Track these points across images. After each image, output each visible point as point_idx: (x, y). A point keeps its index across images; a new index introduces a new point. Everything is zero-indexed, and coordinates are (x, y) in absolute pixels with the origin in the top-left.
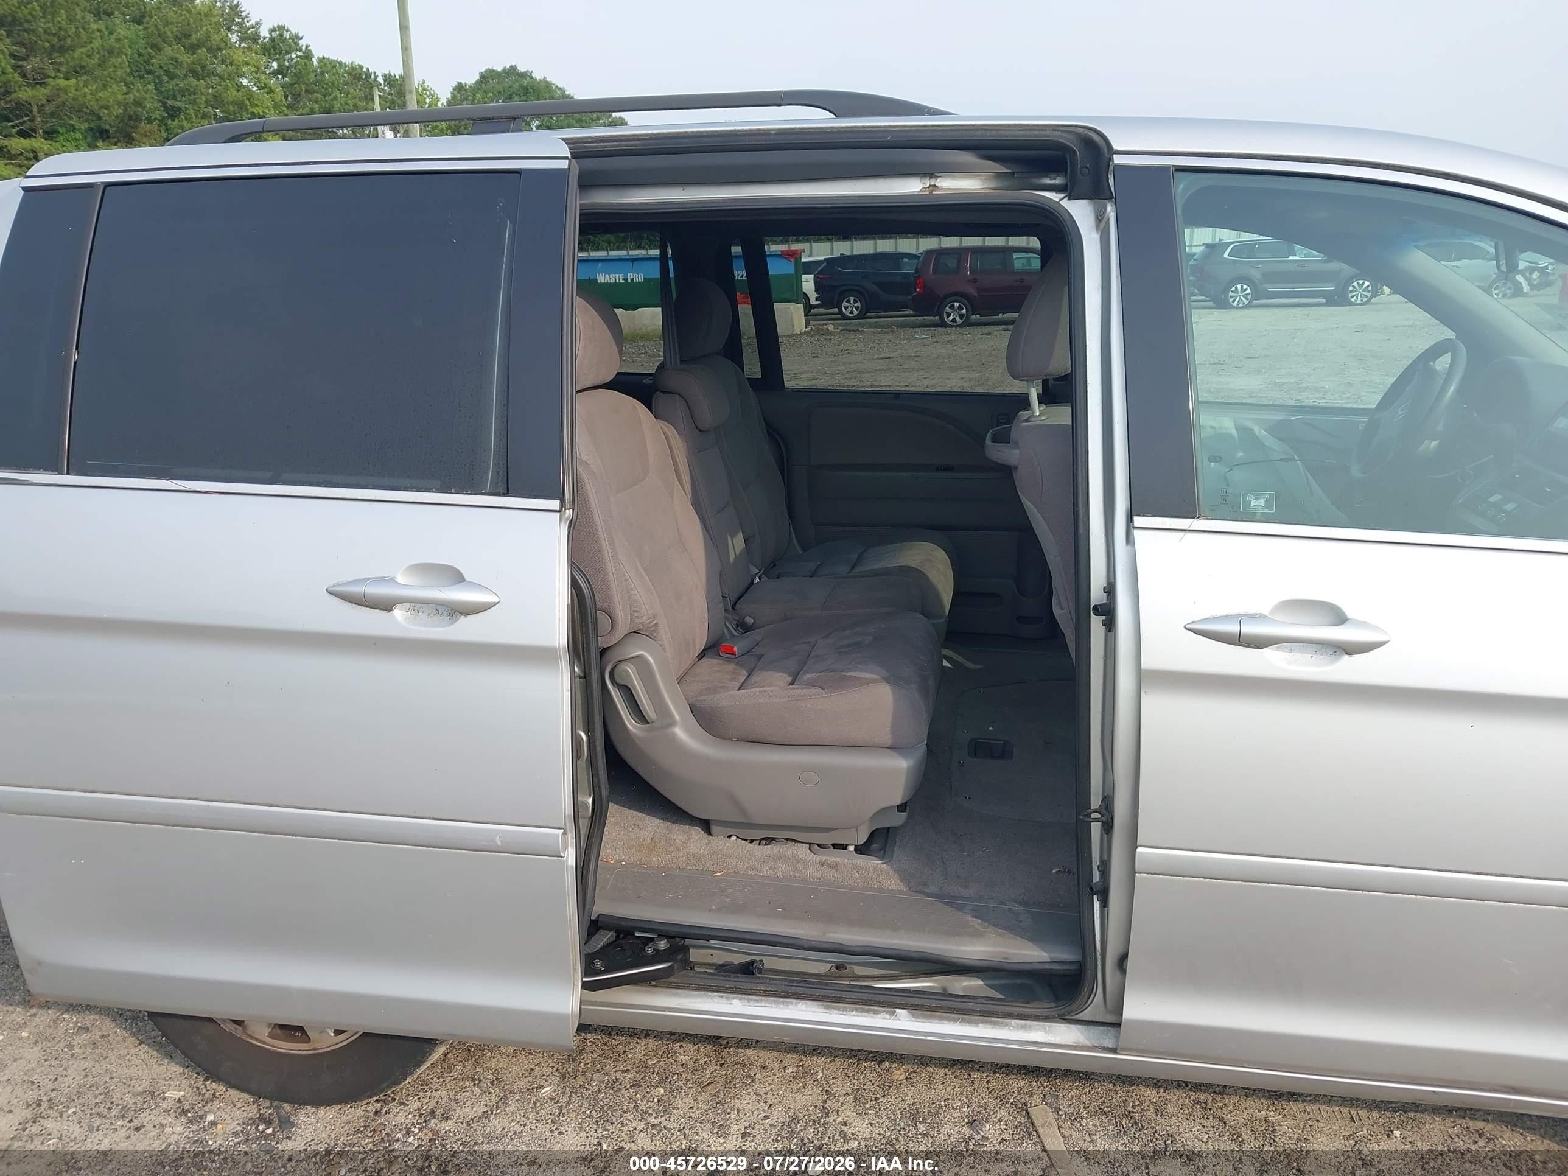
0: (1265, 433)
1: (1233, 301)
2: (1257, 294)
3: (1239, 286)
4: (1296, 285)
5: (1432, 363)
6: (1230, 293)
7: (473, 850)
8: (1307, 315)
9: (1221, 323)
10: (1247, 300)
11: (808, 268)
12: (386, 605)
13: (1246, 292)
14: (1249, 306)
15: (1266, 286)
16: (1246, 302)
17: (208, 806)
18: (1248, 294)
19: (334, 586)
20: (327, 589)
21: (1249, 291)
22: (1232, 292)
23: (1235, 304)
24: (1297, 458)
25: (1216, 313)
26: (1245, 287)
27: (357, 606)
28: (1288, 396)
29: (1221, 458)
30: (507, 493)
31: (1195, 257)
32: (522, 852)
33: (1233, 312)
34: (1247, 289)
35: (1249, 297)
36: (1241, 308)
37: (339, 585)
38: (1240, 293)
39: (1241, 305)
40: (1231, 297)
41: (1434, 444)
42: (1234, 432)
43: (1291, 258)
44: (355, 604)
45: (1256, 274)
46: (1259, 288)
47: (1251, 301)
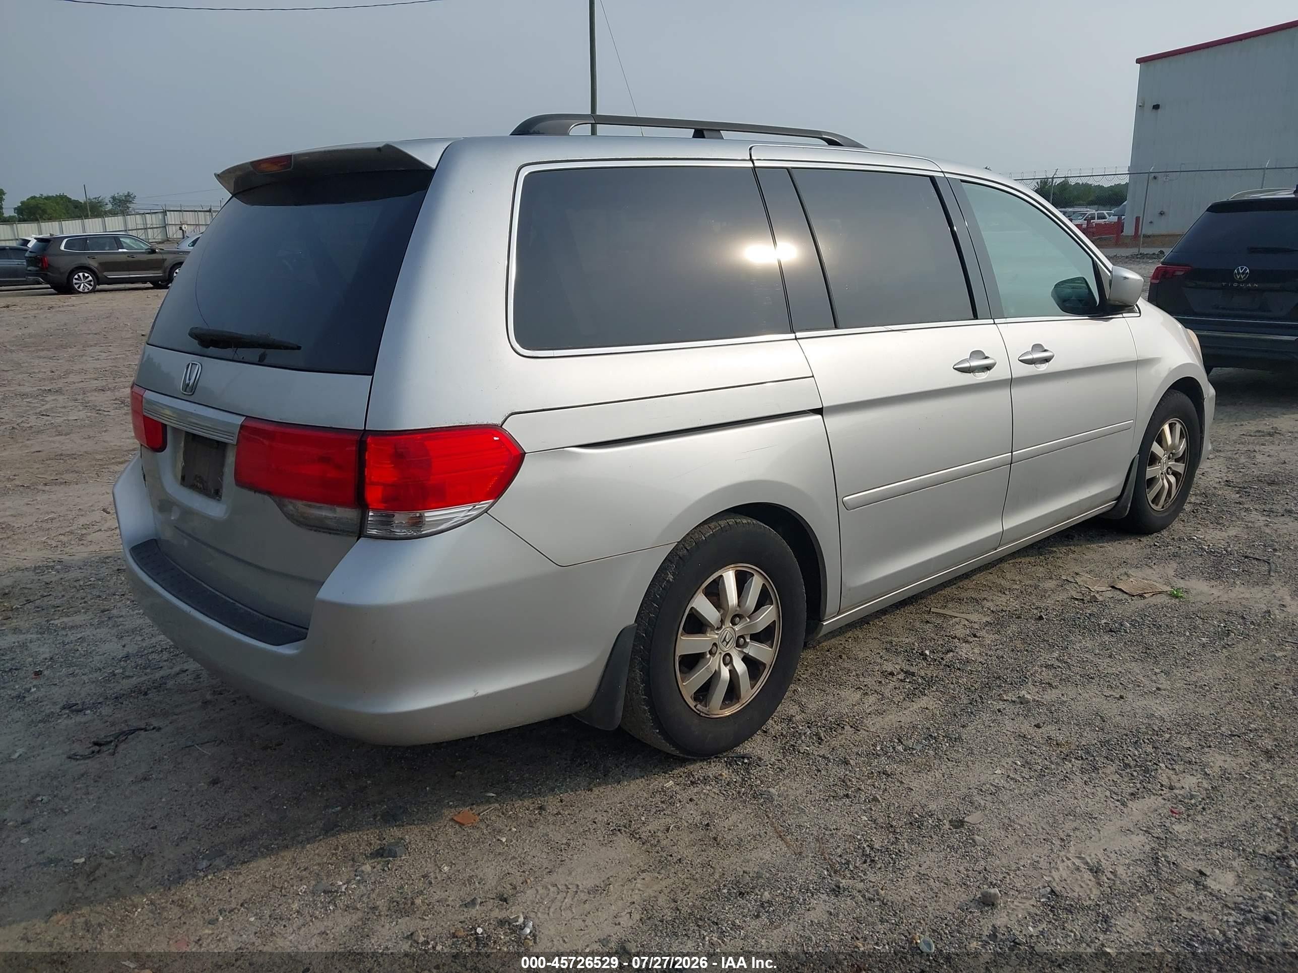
1: (78, 288)
2: (98, 280)
3: (81, 274)
4: (131, 272)
9: (69, 306)
10: (91, 285)
13: (88, 280)
14: (94, 291)
15: (105, 273)
16: (91, 288)
18: (90, 281)
21: (90, 278)
22: (75, 280)
23: (80, 290)
25: (64, 299)
26: (86, 275)
33: (80, 297)
34: (88, 277)
35: (92, 283)
36: (87, 293)
38: (82, 281)
39: (86, 290)
40: (75, 284)
43: (120, 250)
45: (93, 264)
46: (100, 275)
47: (95, 286)
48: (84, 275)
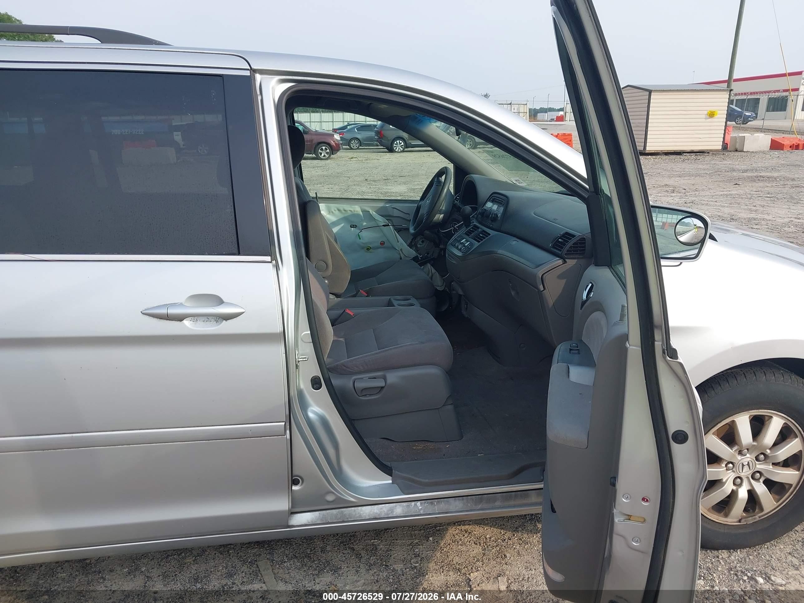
0: (374, 213)
1: (396, 149)
2: (407, 146)
3: (398, 141)
5: (440, 178)
6: (394, 145)
7: (235, 439)
8: (429, 156)
9: (390, 160)
10: (402, 148)
11: (177, 128)
12: (180, 318)
14: (403, 151)
15: (410, 141)
17: (72, 436)
18: (402, 145)
19: (146, 310)
20: (141, 312)
21: (403, 144)
22: (395, 144)
23: (397, 150)
24: (390, 225)
25: (388, 155)
26: (401, 142)
27: (161, 320)
28: (417, 195)
29: (356, 226)
30: (239, 254)
31: (377, 127)
32: (263, 436)
33: (396, 154)
35: (403, 147)
36: (400, 152)
37: (148, 309)
38: (399, 145)
39: (400, 151)
40: (395, 147)
41: (442, 216)
42: (361, 213)
44: (160, 319)
46: (407, 142)
47: (404, 149)
48: (399, 142)
